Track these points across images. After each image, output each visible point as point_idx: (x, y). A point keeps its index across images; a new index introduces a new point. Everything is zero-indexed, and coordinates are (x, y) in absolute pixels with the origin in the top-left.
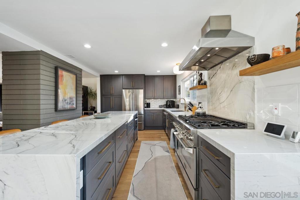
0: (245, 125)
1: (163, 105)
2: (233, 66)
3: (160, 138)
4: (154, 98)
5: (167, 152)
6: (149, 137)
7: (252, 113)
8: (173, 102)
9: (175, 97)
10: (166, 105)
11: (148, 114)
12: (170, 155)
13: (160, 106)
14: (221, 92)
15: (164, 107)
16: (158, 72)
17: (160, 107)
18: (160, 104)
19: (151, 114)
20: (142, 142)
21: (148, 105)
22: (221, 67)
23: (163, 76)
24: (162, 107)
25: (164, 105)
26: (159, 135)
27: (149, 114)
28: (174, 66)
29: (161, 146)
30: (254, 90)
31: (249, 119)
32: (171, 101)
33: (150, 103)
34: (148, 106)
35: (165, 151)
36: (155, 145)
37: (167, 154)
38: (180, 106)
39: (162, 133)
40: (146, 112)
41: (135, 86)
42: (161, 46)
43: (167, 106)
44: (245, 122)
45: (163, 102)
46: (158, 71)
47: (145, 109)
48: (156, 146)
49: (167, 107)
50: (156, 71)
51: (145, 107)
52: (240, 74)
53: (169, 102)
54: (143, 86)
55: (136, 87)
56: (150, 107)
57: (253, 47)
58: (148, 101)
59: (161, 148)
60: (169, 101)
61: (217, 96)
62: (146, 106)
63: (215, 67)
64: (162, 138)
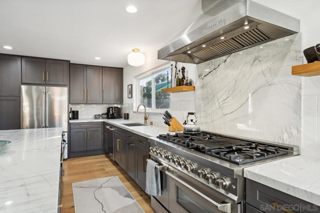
0: (287, 149)
1: (100, 114)
2: (254, 60)
3: (105, 172)
4: (86, 103)
5: (128, 197)
6: (84, 173)
7: (295, 132)
8: (119, 110)
9: (121, 101)
10: (107, 114)
11: (75, 130)
12: (135, 203)
13: (95, 116)
14: (228, 97)
15: (103, 118)
16: (98, 60)
17: (96, 118)
18: (97, 113)
19: (82, 130)
20: (73, 185)
21: (75, 115)
22: (228, 60)
23: (103, 67)
24: (99, 118)
25: (102, 114)
26: (100, 164)
27: (79, 130)
28: (129, 54)
29: (112, 188)
30: (300, 96)
31: (288, 140)
32: (115, 107)
33: (78, 111)
34: (75, 117)
35: (124, 197)
36: (101, 187)
37: (130, 201)
38: (130, 116)
39: (104, 162)
40: (72, 127)
41: (49, 81)
42: (126, 12)
43: (108, 116)
44: (279, 143)
45: (101, 109)
46: (98, 58)
47: (71, 121)
48: (103, 190)
49: (108, 118)
50: (94, 58)
51: (70, 119)
52: (292, 72)
53: (112, 110)
54: (66, 82)
55: (50, 83)
56: (77, 118)
57: (298, 34)
58: (75, 108)
59: (114, 190)
60: (112, 108)
61: (217, 104)
62: (71, 117)
63: (213, 60)
64: (107, 169)
